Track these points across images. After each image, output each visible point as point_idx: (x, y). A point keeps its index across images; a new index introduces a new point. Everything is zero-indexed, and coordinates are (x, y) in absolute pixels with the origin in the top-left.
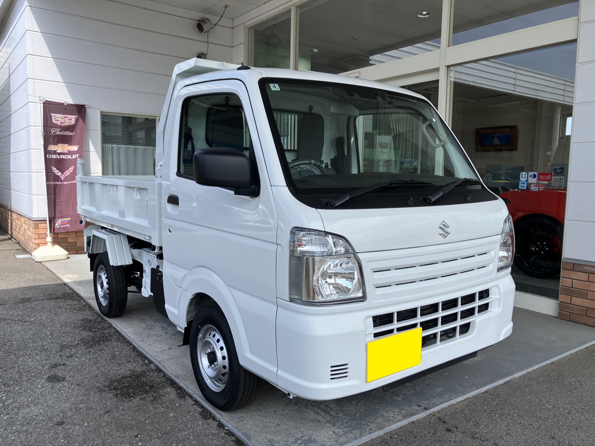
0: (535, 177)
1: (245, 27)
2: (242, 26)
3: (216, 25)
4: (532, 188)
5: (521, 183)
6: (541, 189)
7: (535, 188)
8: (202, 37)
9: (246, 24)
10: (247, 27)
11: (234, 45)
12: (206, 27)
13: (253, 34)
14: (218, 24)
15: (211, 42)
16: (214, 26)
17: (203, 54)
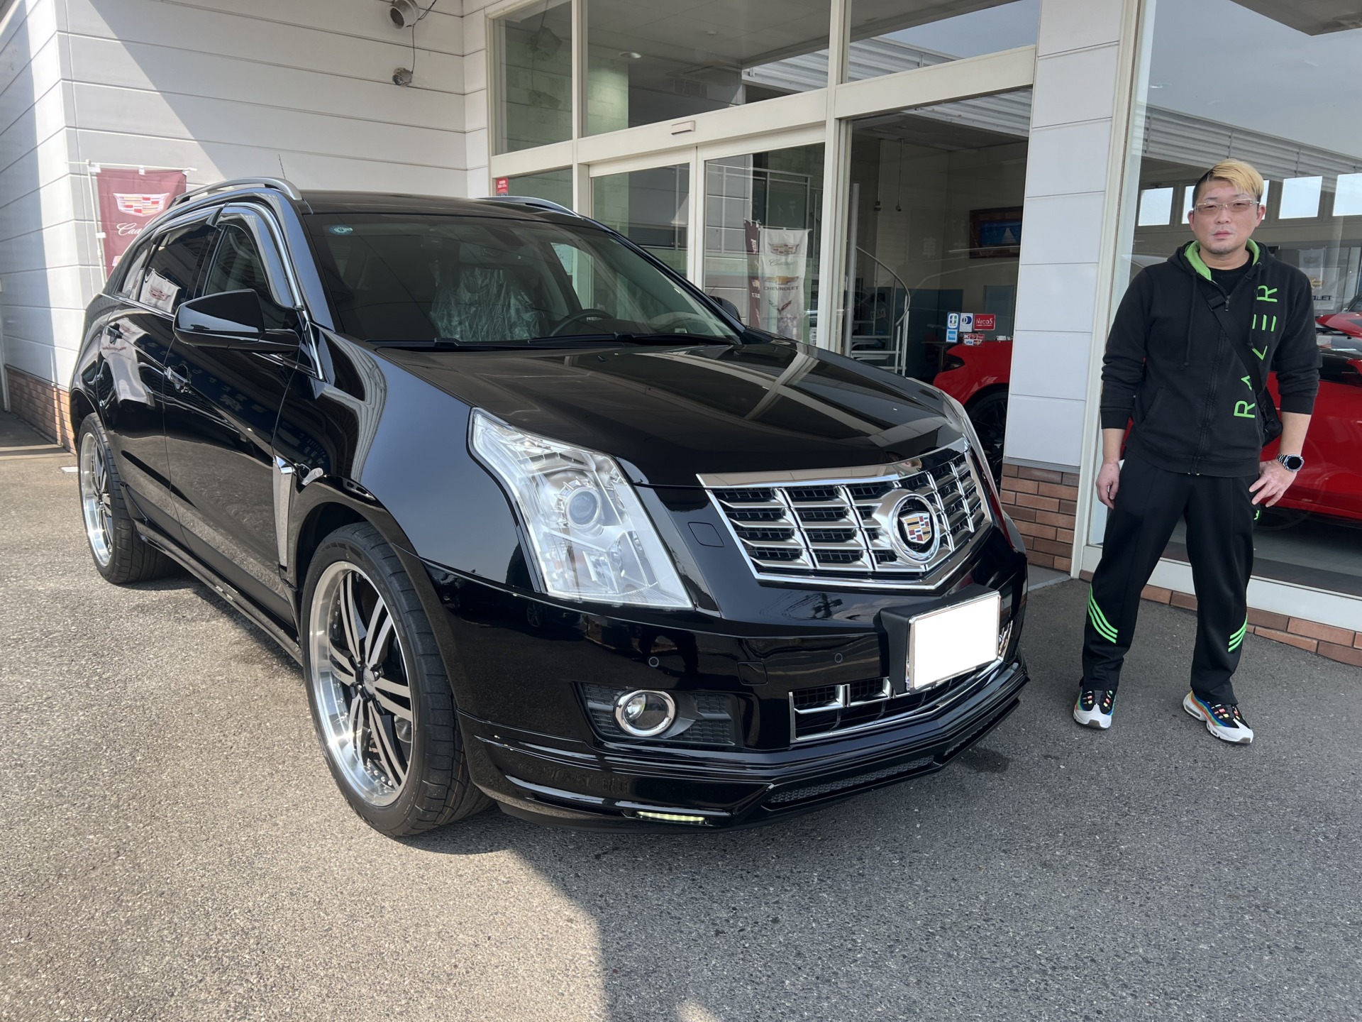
0: (969, 323)
1: (486, 16)
2: (481, 15)
3: (429, 10)
4: (965, 341)
5: (950, 332)
6: (978, 343)
7: (970, 340)
8: (402, 36)
9: (488, 10)
10: (490, 17)
11: (466, 52)
12: (408, 17)
13: (503, 29)
14: (432, 9)
15: (420, 46)
16: (426, 14)
17: (406, 71)
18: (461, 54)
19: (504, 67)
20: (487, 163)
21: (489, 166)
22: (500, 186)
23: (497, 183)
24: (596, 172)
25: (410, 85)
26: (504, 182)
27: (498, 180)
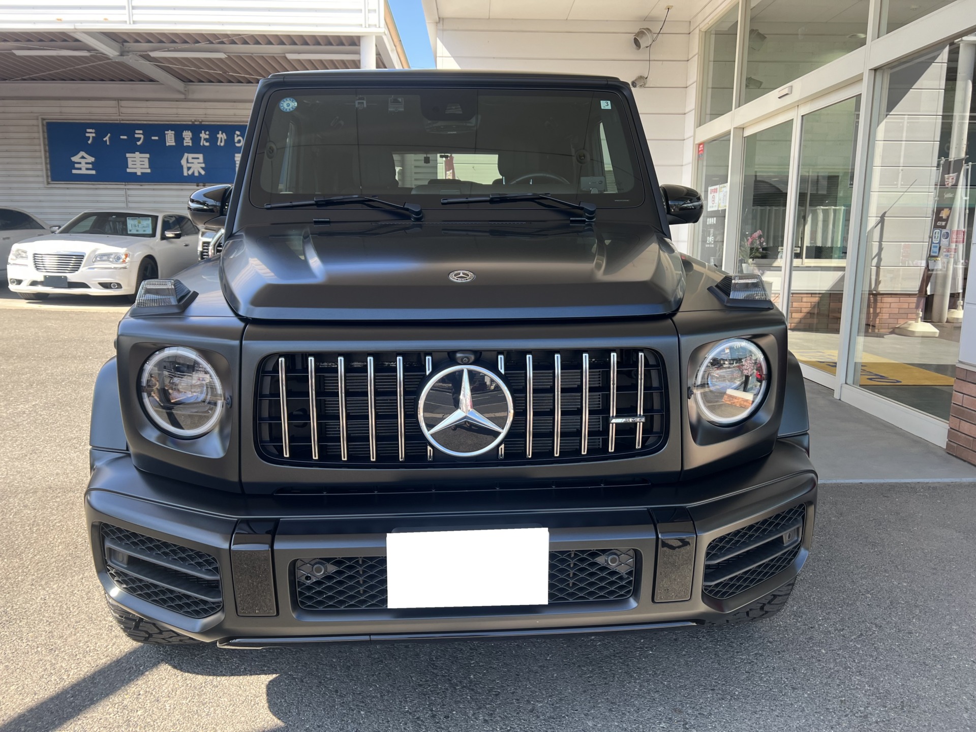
1: (700, 31)
3: (659, 33)
8: (642, 54)
9: (701, 27)
10: (702, 30)
11: (690, 57)
12: (643, 42)
13: (713, 37)
14: (661, 32)
15: (656, 59)
16: (657, 37)
17: (641, 78)
18: (687, 59)
19: (711, 64)
20: (692, 134)
21: (694, 136)
22: (700, 149)
23: (699, 147)
24: (748, 132)
25: (646, 86)
26: (701, 146)
27: (700, 144)
